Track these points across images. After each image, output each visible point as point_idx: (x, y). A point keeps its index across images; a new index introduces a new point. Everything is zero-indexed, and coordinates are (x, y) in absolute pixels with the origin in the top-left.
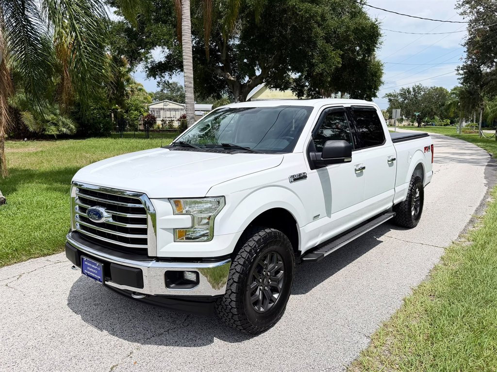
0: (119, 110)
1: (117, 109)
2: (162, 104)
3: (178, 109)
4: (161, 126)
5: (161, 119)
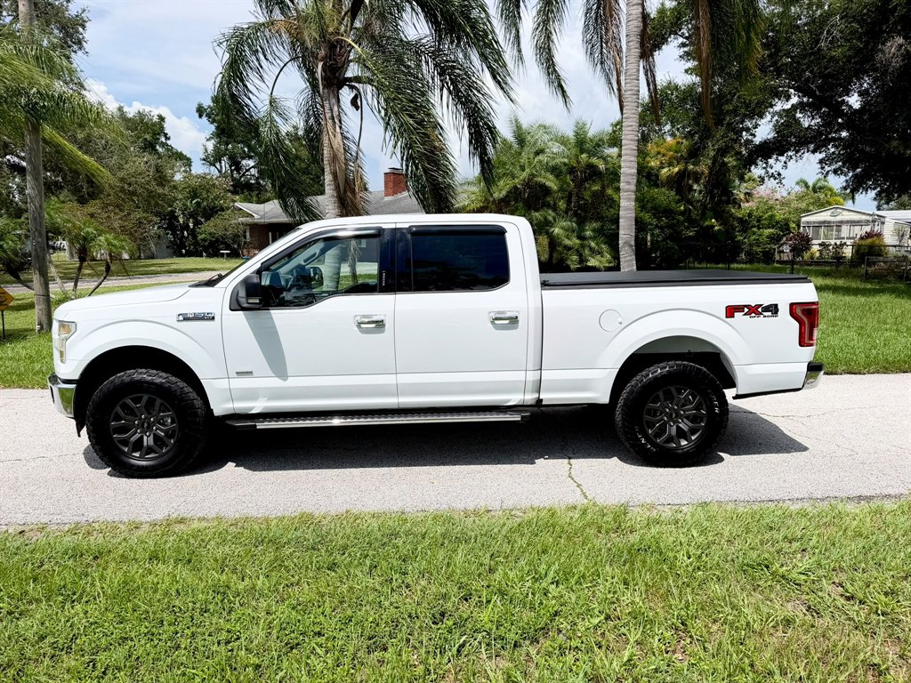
0: (716, 228)
1: (714, 227)
2: (829, 213)
3: (858, 222)
4: (818, 254)
5: (820, 242)
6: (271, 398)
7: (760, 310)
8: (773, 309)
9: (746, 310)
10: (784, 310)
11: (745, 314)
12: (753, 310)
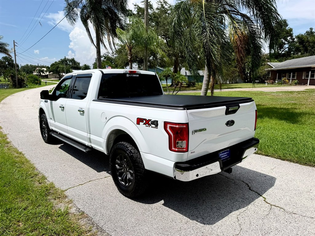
6: (55, 127)
7: (150, 122)
8: (156, 123)
9: (144, 122)
10: (161, 125)
11: (144, 124)
12: (148, 122)
